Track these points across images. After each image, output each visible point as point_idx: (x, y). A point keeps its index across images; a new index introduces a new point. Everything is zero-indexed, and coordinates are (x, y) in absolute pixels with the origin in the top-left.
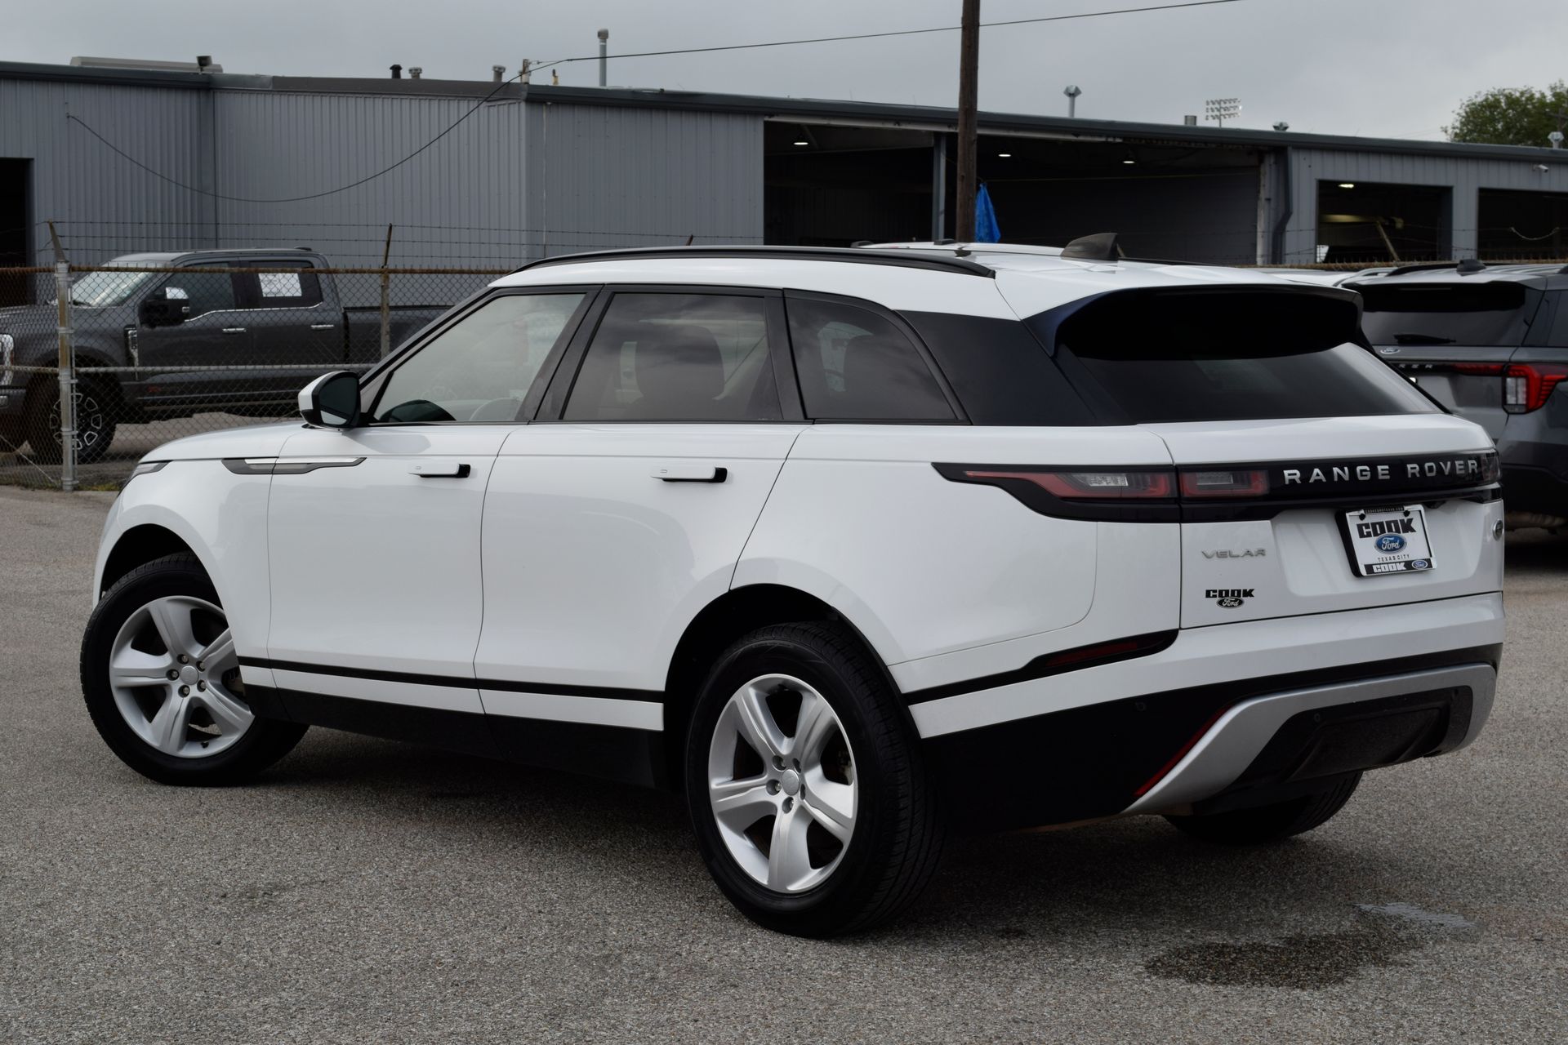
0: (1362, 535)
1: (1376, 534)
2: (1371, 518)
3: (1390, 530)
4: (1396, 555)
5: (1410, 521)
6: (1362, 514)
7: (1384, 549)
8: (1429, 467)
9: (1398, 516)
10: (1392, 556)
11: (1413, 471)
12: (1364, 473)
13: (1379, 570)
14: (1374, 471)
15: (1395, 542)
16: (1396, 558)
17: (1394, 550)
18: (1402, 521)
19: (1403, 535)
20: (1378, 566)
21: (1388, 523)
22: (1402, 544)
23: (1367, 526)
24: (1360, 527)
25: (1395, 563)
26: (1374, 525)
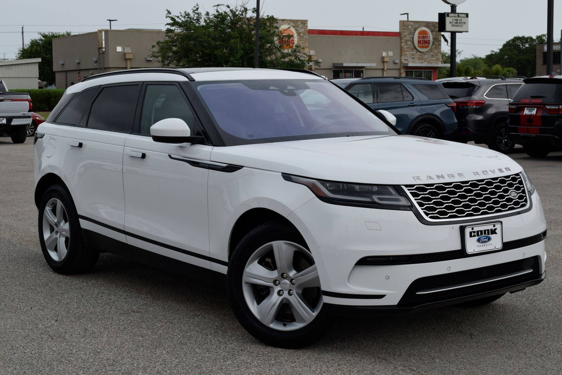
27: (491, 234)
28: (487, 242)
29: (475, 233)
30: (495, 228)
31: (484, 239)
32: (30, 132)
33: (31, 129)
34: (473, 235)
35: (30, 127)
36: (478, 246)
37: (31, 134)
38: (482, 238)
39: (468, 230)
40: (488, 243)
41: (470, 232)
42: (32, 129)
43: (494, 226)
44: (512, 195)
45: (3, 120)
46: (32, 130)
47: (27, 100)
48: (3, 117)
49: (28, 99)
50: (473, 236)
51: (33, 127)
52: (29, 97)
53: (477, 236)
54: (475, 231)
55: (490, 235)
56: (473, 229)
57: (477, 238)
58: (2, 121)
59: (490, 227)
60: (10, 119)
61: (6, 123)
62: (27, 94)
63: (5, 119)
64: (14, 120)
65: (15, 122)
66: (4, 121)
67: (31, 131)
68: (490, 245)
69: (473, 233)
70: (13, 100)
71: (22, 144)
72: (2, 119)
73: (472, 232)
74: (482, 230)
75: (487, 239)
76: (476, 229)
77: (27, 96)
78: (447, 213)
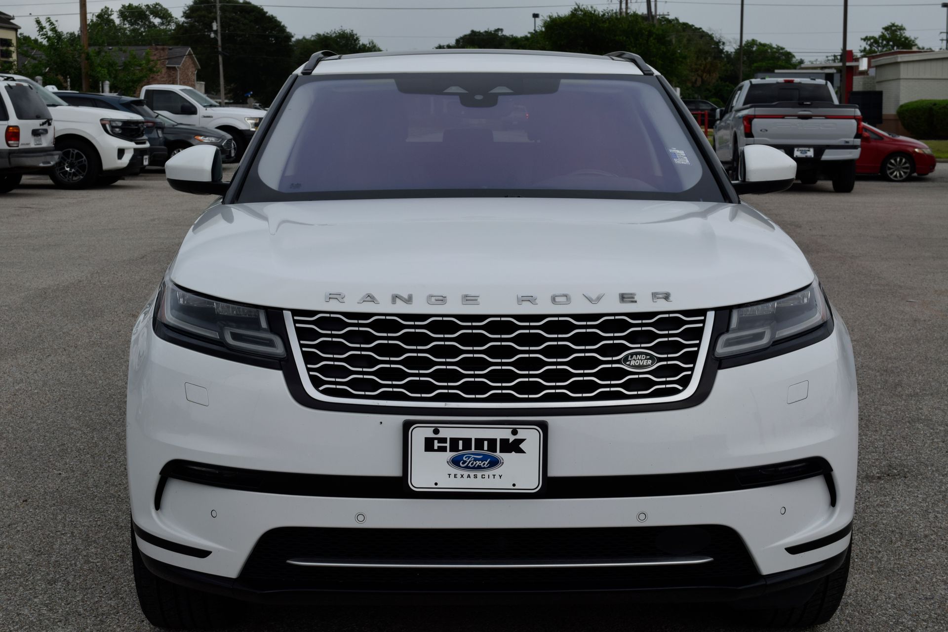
27: (500, 452)
28: (484, 468)
29: (446, 443)
30: (518, 437)
31: (476, 460)
32: (902, 174)
33: (904, 168)
34: (438, 447)
35: (903, 165)
36: (452, 476)
37: (904, 177)
38: (469, 457)
39: (419, 435)
40: (491, 472)
41: (427, 439)
42: (907, 168)
43: (515, 432)
44: (633, 363)
45: (809, 151)
46: (905, 170)
47: (854, 118)
48: (809, 146)
49: (856, 115)
50: (436, 448)
51: (907, 165)
52: (858, 113)
53: (450, 451)
54: (446, 439)
55: (498, 454)
56: (436, 431)
57: (449, 455)
58: (806, 153)
59: (502, 433)
60: (820, 150)
61: (813, 156)
62: (855, 108)
63: (812, 150)
64: (827, 151)
65: (828, 156)
66: (811, 153)
67: (904, 172)
68: (497, 477)
69: (436, 442)
70: (827, 117)
71: (849, 194)
72: (807, 149)
73: (433, 439)
74: (471, 439)
75: (486, 463)
76: (447, 433)
77: (853, 109)
78: (376, 386)
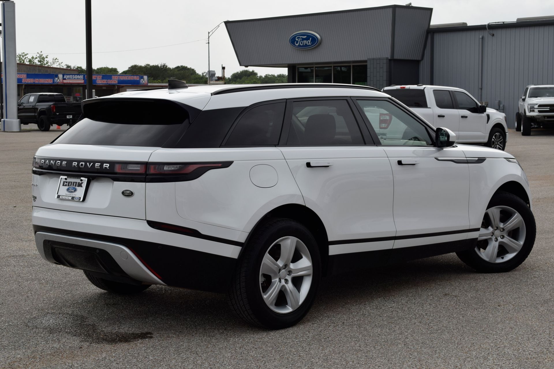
0: (63, 185)
1: (68, 185)
2: (69, 180)
3: (73, 185)
4: (72, 194)
5: (82, 183)
6: (66, 178)
7: (69, 191)
8: (81, 164)
9: (78, 181)
10: (70, 194)
11: (75, 165)
12: (58, 163)
13: (62, 198)
14: (61, 163)
15: (73, 189)
16: (71, 195)
17: (72, 192)
18: (79, 183)
19: (77, 187)
20: (62, 196)
21: (74, 182)
22: (75, 190)
23: (67, 182)
24: (64, 182)
25: (69, 196)
26: (69, 182)
